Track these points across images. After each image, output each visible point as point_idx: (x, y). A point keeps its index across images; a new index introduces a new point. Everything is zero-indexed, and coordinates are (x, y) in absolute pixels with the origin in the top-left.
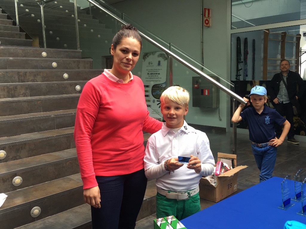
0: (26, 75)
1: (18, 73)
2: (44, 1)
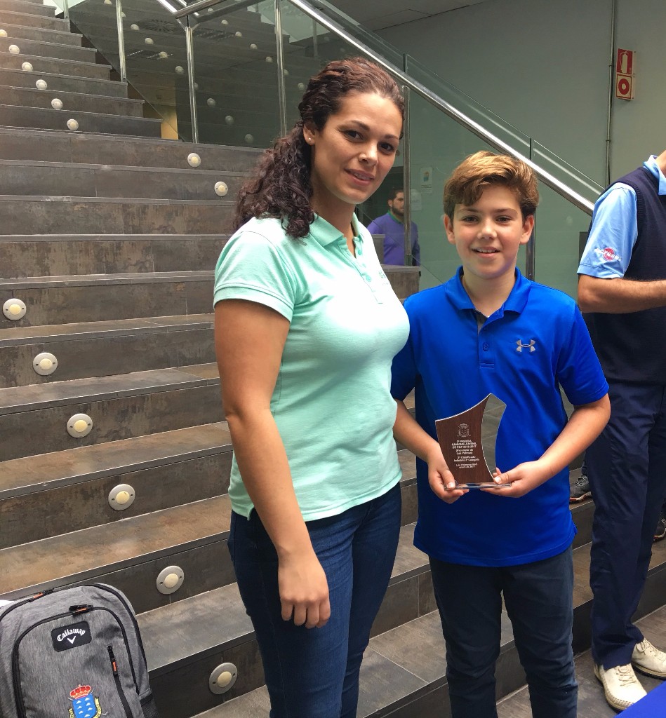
0: (144, 212)
1: (125, 206)
2: (194, 16)
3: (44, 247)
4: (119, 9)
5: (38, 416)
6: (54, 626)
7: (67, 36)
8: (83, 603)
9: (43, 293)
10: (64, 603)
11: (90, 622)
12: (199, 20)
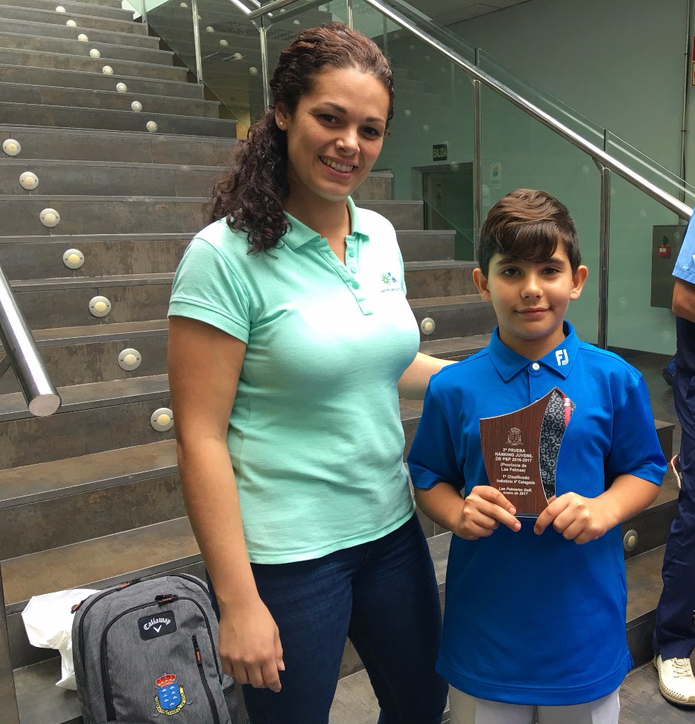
2: (268, 17)
3: (127, 247)
4: (195, 13)
5: (123, 410)
6: (141, 616)
7: (145, 39)
8: (168, 593)
9: (127, 290)
10: (150, 593)
11: (175, 612)
12: (273, 20)
